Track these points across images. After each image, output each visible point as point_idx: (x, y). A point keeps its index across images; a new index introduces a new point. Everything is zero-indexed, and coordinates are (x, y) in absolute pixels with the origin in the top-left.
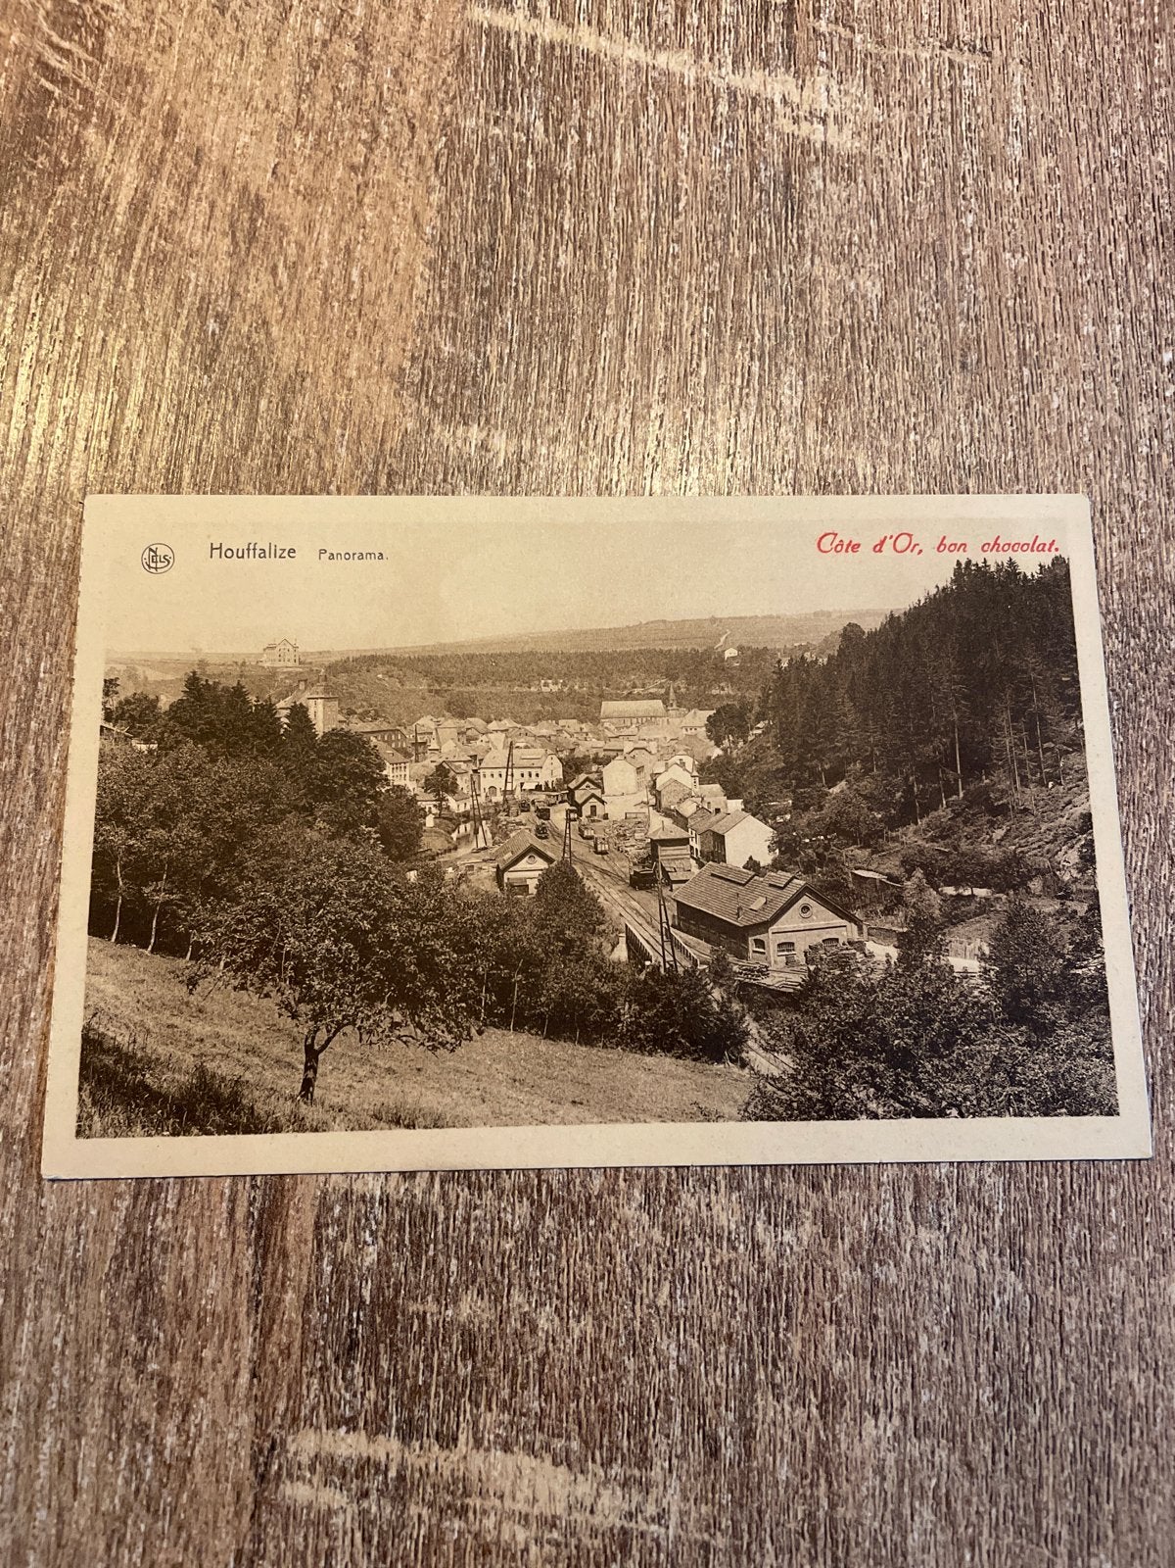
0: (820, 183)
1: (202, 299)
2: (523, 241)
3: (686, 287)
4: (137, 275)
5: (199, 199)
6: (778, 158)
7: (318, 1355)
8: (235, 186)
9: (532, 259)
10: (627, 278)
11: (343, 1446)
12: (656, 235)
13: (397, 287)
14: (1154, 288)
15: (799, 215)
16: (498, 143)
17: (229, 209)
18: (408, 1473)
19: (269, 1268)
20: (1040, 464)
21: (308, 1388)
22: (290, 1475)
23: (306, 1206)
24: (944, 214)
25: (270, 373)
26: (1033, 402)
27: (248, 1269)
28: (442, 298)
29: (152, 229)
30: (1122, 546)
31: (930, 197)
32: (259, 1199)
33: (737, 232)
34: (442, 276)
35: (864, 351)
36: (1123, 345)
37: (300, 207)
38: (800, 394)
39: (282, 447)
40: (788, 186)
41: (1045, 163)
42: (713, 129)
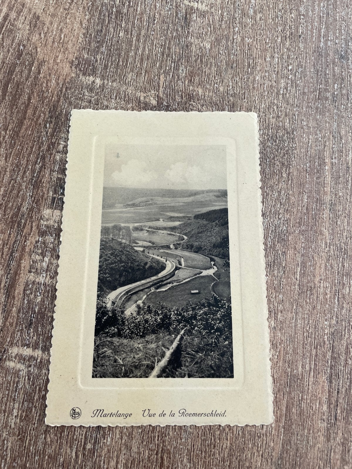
0: (195, 18)
1: (20, 41)
2: (110, 29)
3: (155, 43)
4: (3, 34)
5: (22, 16)
6: (184, 11)
7: (21, 326)
8: (32, 13)
9: (112, 34)
10: (138, 40)
11: (25, 352)
12: (148, 29)
13: (74, 40)
14: (287, 49)
15: (189, 26)
16: (106, 4)
17: (30, 18)
18: (43, 361)
19: (9, 301)
20: (251, 94)
21: (17, 335)
22: (9, 359)
23: (22, 284)
24: (229, 27)
25: (36, 60)
26: (251, 78)
27: (3, 301)
28: (86, 43)
29: (8, 23)
30: (273, 118)
31: (226, 22)
32: (8, 282)
33: (170, 29)
34: (87, 37)
35: (204, 62)
36: (278, 64)
37: (49, 18)
38: (185, 72)
39: (37, 80)
40: (186, 18)
41: (259, 16)
42: (166, 3)
